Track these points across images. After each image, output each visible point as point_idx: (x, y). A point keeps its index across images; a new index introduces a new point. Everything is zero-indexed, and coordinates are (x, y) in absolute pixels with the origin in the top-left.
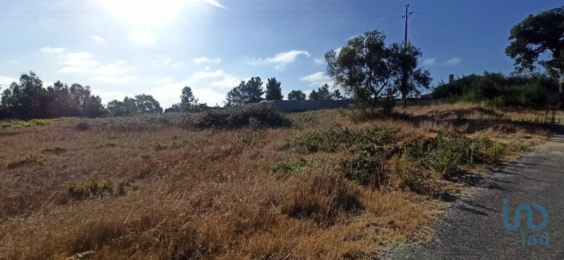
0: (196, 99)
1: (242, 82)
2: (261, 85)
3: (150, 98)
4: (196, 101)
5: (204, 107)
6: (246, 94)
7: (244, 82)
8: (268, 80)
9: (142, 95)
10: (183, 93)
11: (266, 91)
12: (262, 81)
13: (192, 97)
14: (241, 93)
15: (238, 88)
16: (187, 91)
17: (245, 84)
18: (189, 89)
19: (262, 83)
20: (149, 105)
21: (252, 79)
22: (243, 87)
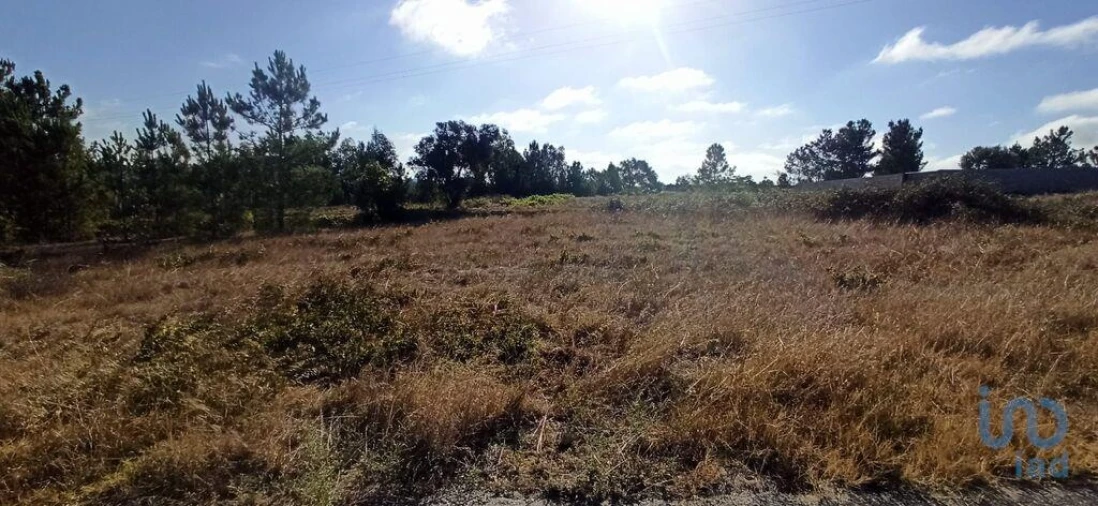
0: (731, 166)
1: (825, 131)
2: (870, 137)
3: (643, 165)
4: (732, 171)
5: (747, 183)
6: (833, 157)
7: (830, 132)
8: (891, 124)
9: (630, 160)
10: (709, 156)
11: (882, 150)
12: (873, 128)
13: (724, 164)
14: (821, 156)
15: (817, 145)
16: (716, 152)
17: (833, 136)
18: (721, 149)
19: (874, 133)
20: (639, 178)
21: (850, 124)
22: (828, 144)
